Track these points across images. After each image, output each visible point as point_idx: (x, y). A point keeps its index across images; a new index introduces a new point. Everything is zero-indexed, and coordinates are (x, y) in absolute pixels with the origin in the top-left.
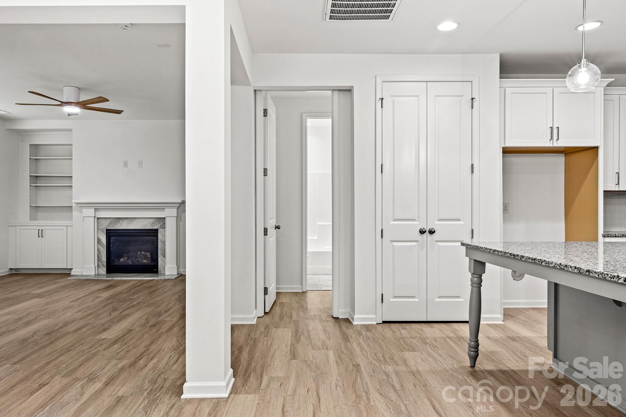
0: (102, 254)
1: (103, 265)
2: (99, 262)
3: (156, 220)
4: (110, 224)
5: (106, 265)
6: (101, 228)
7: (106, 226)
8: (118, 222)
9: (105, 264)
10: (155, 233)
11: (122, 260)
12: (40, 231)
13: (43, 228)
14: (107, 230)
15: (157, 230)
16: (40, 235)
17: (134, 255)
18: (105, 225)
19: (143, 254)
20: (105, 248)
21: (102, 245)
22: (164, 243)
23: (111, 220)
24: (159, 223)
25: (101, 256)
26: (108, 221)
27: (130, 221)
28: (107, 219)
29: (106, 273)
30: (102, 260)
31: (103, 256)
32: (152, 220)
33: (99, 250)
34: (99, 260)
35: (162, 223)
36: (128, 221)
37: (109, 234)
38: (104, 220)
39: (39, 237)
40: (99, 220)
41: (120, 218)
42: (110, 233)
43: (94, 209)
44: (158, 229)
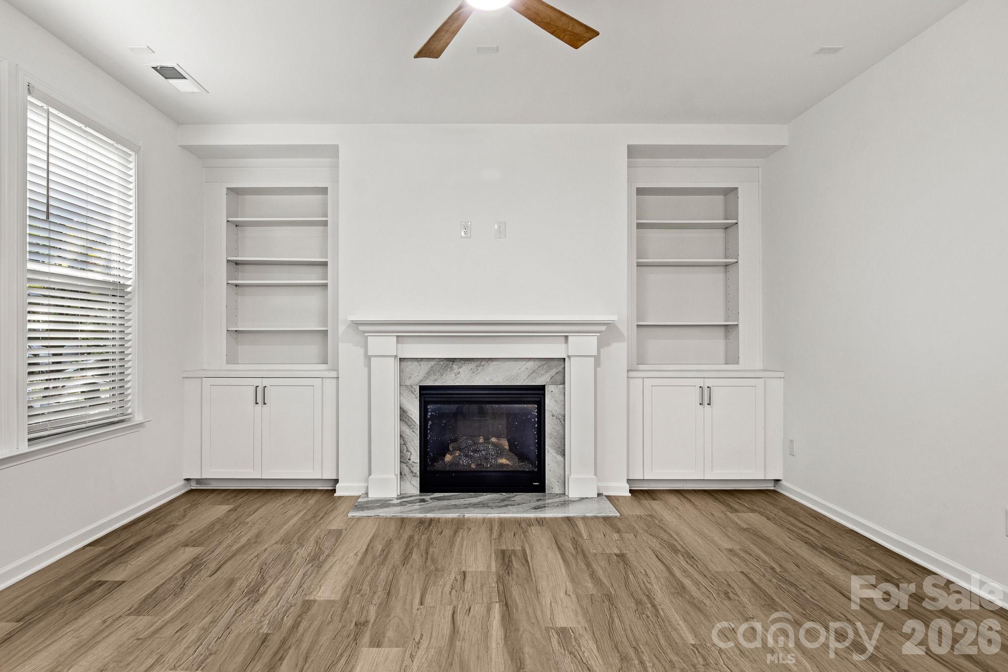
0: (409, 445)
1: (412, 472)
2: (404, 466)
3: (538, 363)
4: (428, 374)
5: (418, 474)
6: (408, 383)
7: (420, 378)
8: (449, 370)
9: (417, 469)
10: (537, 394)
11: (448, 458)
12: (260, 390)
13: (266, 382)
14: (422, 388)
15: (542, 388)
16: (260, 400)
17: (471, 446)
18: (420, 376)
19: (493, 444)
20: (418, 432)
21: (409, 423)
22: (562, 420)
23: (433, 363)
24: (547, 372)
25: (408, 451)
26: (425, 367)
27: (477, 366)
28: (422, 363)
29: (419, 493)
30: (409, 460)
31: (411, 450)
32: (530, 364)
33: (404, 435)
34: (404, 460)
35: (553, 372)
36: (473, 365)
37: (424, 397)
38: (416, 363)
39: (257, 403)
40: (404, 364)
41: (453, 360)
42: (428, 395)
43: (395, 338)
44: (544, 386)
